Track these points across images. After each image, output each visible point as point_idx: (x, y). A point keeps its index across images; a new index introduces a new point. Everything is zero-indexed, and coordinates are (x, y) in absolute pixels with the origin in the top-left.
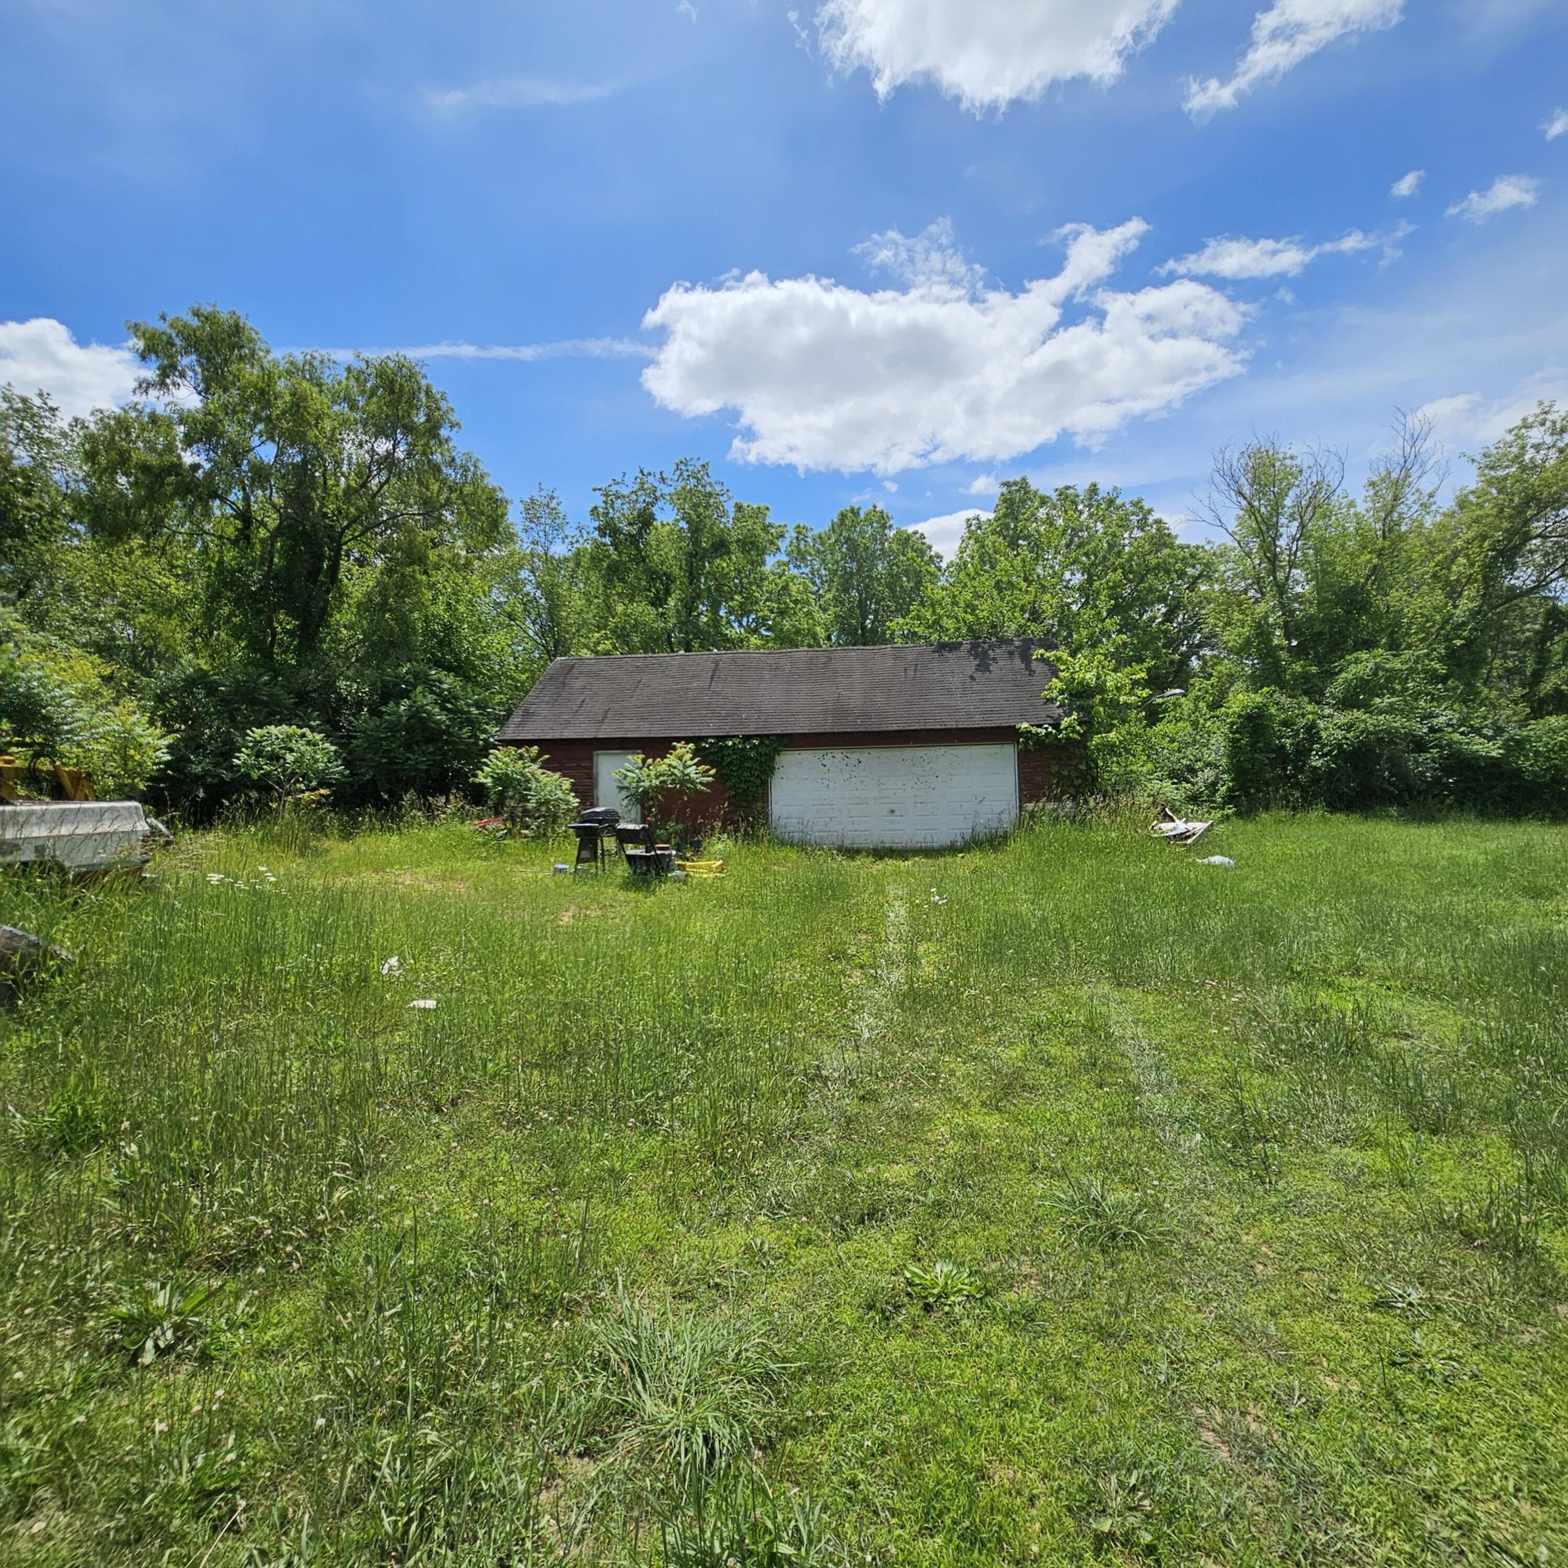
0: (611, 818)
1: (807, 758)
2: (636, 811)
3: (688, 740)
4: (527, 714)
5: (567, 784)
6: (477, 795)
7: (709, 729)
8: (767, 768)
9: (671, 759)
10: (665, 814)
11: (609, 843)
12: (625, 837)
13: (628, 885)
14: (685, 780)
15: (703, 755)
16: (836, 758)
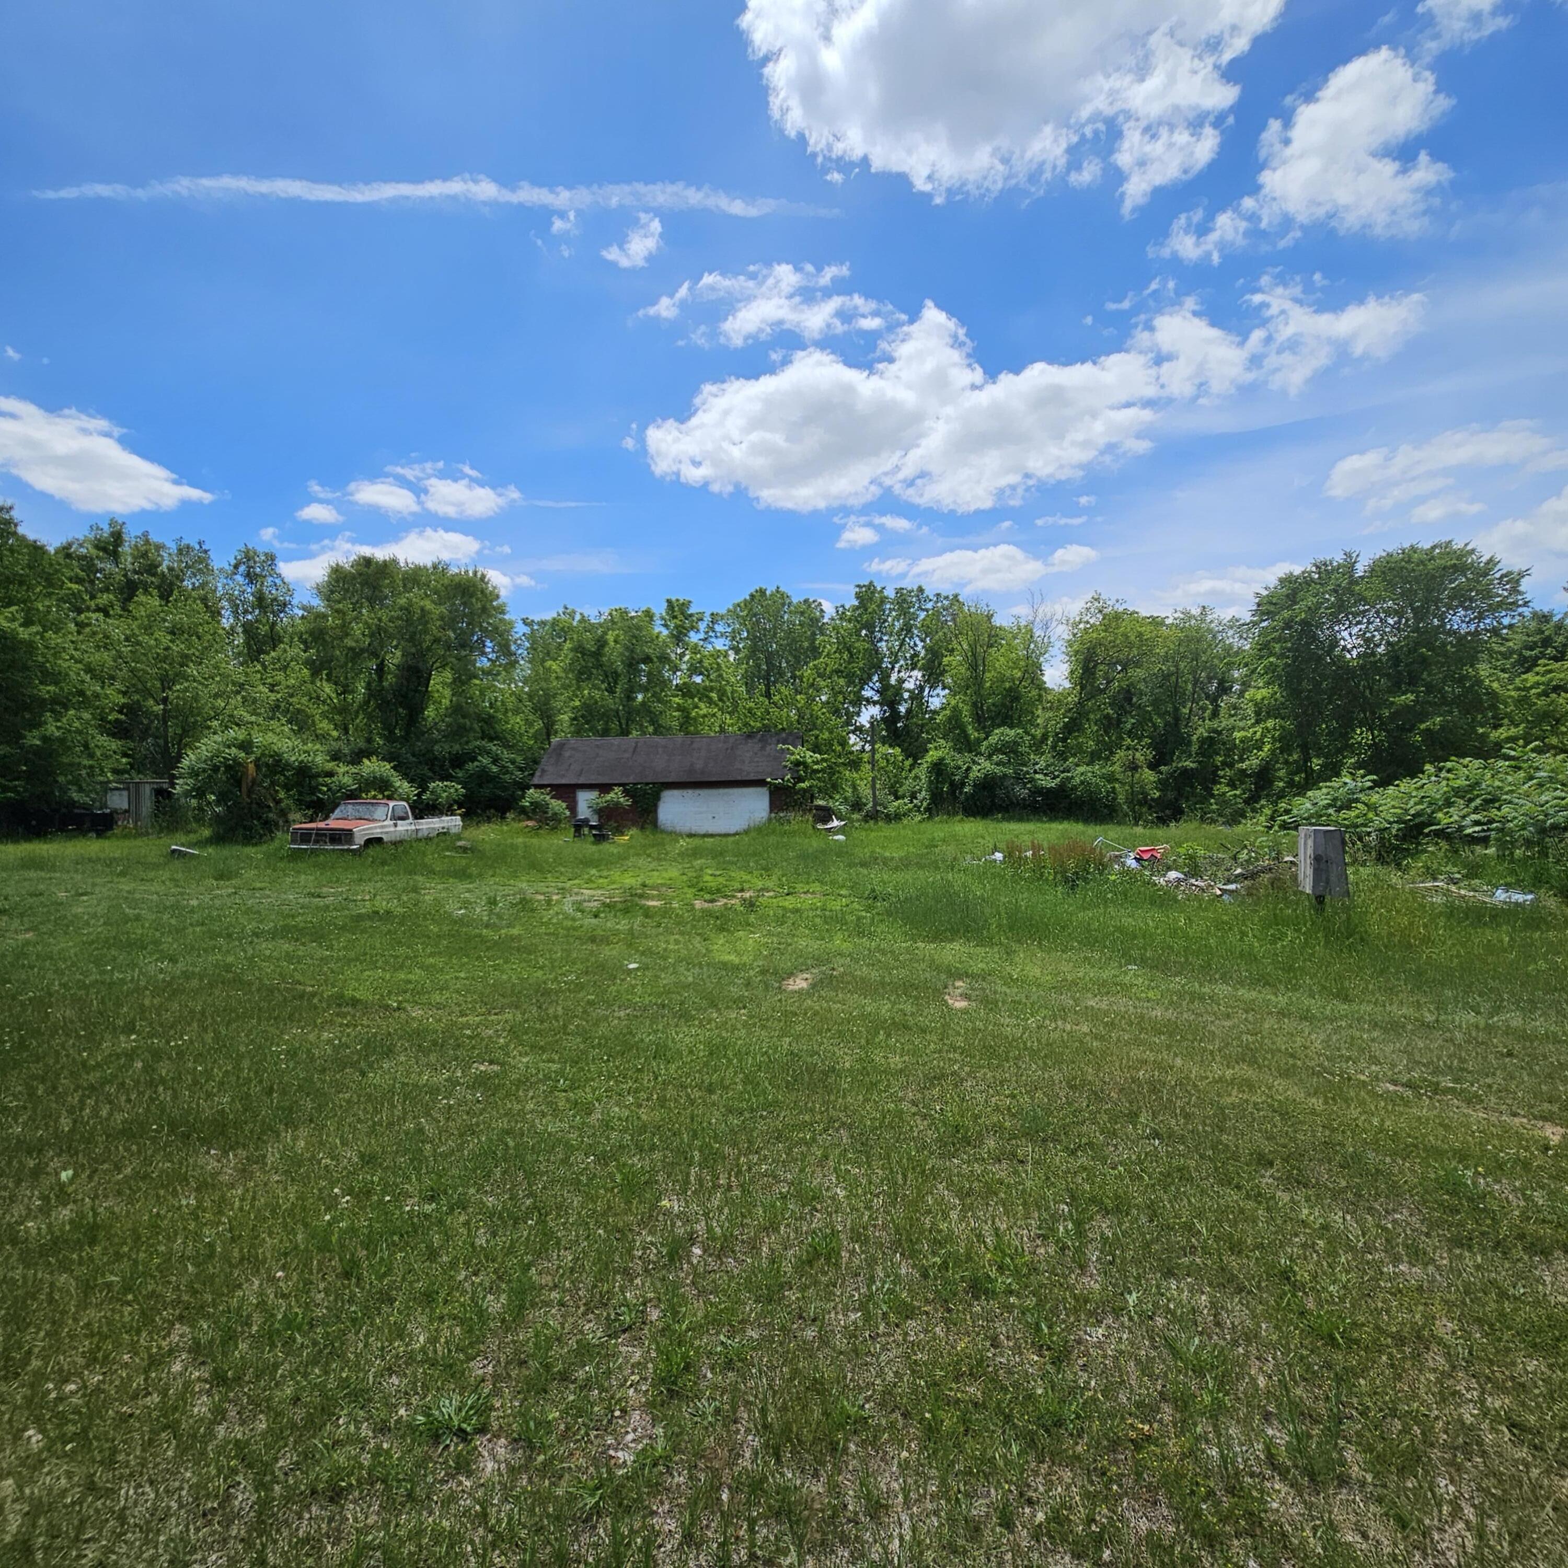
0: (585, 822)
1: (676, 793)
2: (596, 817)
3: (619, 785)
4: (543, 771)
5: (564, 805)
6: (523, 811)
7: (631, 779)
8: (657, 798)
9: (612, 795)
10: (609, 818)
11: (586, 830)
12: (592, 827)
13: (594, 843)
14: (618, 803)
15: (626, 792)
16: (689, 793)
